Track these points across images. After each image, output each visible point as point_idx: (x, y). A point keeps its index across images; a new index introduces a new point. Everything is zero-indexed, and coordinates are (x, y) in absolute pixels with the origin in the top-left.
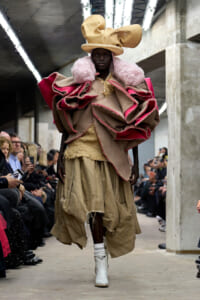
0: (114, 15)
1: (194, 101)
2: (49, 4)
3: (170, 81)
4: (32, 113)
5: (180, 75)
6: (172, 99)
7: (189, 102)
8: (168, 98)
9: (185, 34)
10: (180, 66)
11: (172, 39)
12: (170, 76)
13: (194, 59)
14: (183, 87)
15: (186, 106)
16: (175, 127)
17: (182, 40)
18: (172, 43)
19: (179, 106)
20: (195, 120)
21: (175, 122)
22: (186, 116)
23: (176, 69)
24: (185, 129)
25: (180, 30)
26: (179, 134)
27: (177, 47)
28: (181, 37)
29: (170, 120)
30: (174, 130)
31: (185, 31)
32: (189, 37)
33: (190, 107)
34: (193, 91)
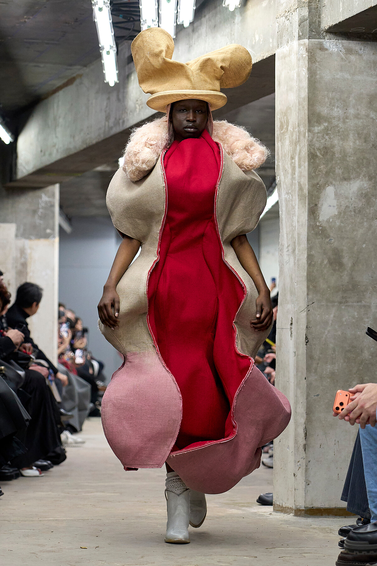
3: (285, 125)
5: (306, 112)
6: (289, 165)
7: (326, 172)
8: (280, 164)
9: (320, 18)
10: (307, 90)
11: (289, 30)
12: (285, 114)
13: (338, 76)
14: (314, 140)
15: (320, 183)
16: (296, 228)
17: (312, 31)
18: (289, 39)
19: (305, 181)
20: (340, 213)
21: (295, 219)
22: (319, 205)
23: (299, 96)
24: (317, 234)
25: (308, 8)
26: (304, 244)
27: (302, 47)
28: (310, 25)
29: (284, 213)
30: (293, 237)
31: (319, 11)
32: (329, 24)
33: (328, 185)
34: (337, 149)
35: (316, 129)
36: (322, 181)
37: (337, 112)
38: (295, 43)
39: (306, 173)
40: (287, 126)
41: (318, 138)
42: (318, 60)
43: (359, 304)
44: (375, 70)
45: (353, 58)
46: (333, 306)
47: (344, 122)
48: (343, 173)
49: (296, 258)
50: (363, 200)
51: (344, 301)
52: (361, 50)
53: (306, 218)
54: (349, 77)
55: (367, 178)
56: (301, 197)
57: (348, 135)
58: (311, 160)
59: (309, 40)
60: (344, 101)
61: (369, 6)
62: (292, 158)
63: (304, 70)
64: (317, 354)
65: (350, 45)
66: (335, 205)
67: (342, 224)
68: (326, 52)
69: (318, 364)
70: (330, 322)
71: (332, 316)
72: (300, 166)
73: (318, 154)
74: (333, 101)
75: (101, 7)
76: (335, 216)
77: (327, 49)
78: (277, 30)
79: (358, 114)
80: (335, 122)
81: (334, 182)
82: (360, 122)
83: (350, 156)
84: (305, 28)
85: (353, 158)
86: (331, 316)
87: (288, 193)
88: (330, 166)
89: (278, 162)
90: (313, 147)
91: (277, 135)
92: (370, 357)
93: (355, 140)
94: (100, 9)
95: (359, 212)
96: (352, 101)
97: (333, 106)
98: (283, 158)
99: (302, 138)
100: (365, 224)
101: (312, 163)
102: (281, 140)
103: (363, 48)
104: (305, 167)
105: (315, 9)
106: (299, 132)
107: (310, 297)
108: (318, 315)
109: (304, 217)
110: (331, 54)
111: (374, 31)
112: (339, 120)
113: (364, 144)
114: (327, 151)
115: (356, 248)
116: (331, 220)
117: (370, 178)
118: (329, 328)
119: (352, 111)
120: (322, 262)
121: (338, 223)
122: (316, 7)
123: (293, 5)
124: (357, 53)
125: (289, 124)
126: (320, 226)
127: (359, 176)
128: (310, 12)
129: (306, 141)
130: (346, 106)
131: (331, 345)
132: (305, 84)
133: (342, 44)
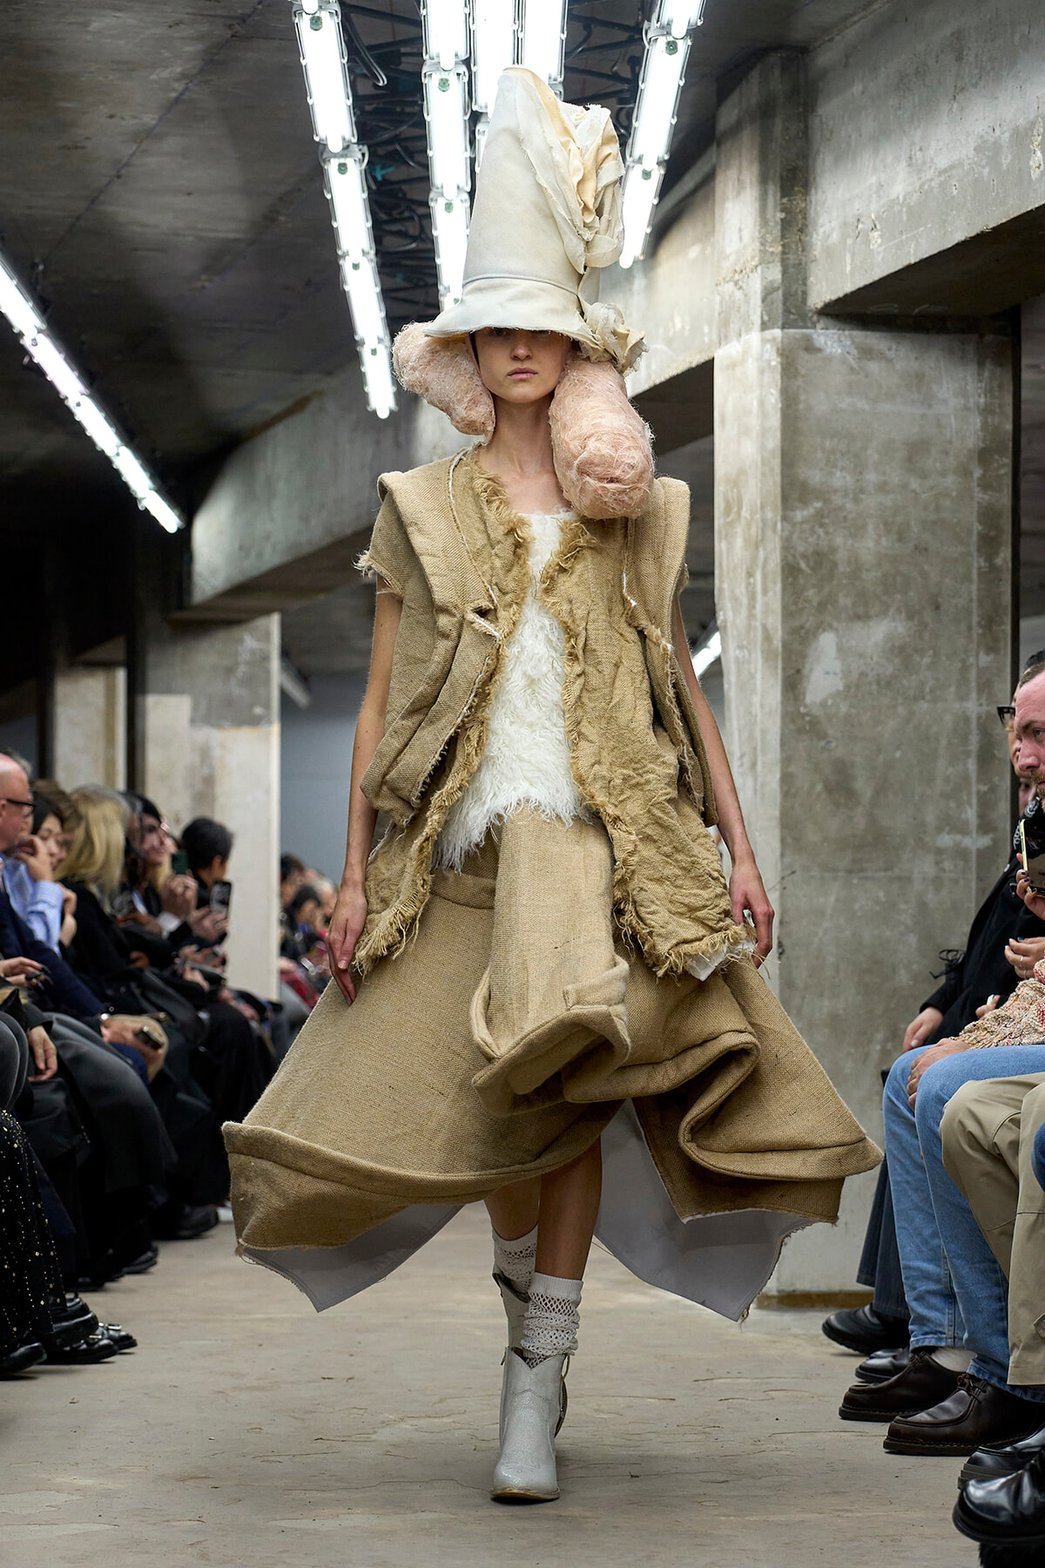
0: (472, 194)
1: (845, 601)
2: (172, 143)
3: (734, 506)
4: (116, 649)
5: (778, 479)
6: (743, 590)
7: (820, 604)
8: (725, 586)
9: (805, 284)
10: (778, 434)
11: (742, 310)
12: (735, 483)
13: (843, 406)
14: (795, 537)
15: (808, 625)
16: (758, 719)
17: (790, 313)
18: (743, 329)
19: (775, 622)
20: (848, 687)
21: (756, 699)
22: (805, 672)
23: (763, 448)
24: (800, 731)
25: (782, 266)
26: (774, 753)
27: (768, 346)
28: (786, 300)
29: (733, 687)
30: (751, 737)
31: (803, 270)
32: (823, 299)
33: (824, 630)
34: (841, 555)
35: (799, 515)
36: (810, 622)
37: (841, 479)
38: (755, 337)
39: (777, 606)
40: (740, 508)
41: (802, 531)
42: (803, 371)
43: (889, 873)
44: (919, 392)
45: (873, 366)
46: (835, 879)
47: (856, 500)
48: (854, 604)
49: (760, 780)
50: (897, 661)
51: (856, 869)
52: (890, 349)
53: (779, 697)
54: (867, 407)
55: (903, 615)
56: (768, 655)
57: (864, 526)
58: (787, 578)
59: (786, 330)
60: (856, 456)
61: (905, 263)
62: (750, 574)
63: (772, 394)
64: (801, 976)
65: (868, 341)
66: (838, 671)
67: (853, 711)
68: (819, 355)
69: (804, 997)
70: (829, 912)
71: (832, 899)
72: (765, 592)
73: (803, 566)
74: (832, 458)
75: (356, 262)
76: (839, 692)
77: (819, 350)
78: (717, 307)
79: (885, 483)
80: (837, 500)
81: (835, 624)
82: (888, 501)
83: (867, 570)
84: (775, 306)
85: (873, 574)
86: (830, 898)
87: (741, 647)
88: (826, 591)
89: (721, 582)
90: (792, 551)
91: (719, 525)
92: (911, 983)
93: (880, 536)
94: (356, 266)
95: (887, 684)
96: (873, 455)
97: (835, 466)
98: (731, 575)
99: (769, 533)
100: (900, 709)
101: (791, 584)
102: (727, 535)
103: (894, 347)
104: (775, 593)
105: (794, 266)
106: (763, 520)
107: (788, 860)
108: (804, 896)
109: (775, 696)
110: (829, 359)
111: (917, 310)
112: (846, 496)
113: (897, 545)
114: (821, 559)
115: (881, 759)
116: (830, 702)
117: (910, 617)
118: (826, 924)
119: (871, 477)
120: (812, 786)
121: (844, 708)
122: (797, 262)
123: (749, 259)
124: (882, 356)
125: (742, 504)
126: (807, 714)
127: (888, 611)
128: (784, 272)
129: (777, 539)
130: (859, 467)
131: (831, 959)
132: (775, 421)
133: (851, 337)
